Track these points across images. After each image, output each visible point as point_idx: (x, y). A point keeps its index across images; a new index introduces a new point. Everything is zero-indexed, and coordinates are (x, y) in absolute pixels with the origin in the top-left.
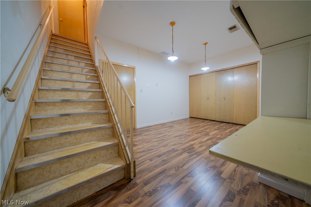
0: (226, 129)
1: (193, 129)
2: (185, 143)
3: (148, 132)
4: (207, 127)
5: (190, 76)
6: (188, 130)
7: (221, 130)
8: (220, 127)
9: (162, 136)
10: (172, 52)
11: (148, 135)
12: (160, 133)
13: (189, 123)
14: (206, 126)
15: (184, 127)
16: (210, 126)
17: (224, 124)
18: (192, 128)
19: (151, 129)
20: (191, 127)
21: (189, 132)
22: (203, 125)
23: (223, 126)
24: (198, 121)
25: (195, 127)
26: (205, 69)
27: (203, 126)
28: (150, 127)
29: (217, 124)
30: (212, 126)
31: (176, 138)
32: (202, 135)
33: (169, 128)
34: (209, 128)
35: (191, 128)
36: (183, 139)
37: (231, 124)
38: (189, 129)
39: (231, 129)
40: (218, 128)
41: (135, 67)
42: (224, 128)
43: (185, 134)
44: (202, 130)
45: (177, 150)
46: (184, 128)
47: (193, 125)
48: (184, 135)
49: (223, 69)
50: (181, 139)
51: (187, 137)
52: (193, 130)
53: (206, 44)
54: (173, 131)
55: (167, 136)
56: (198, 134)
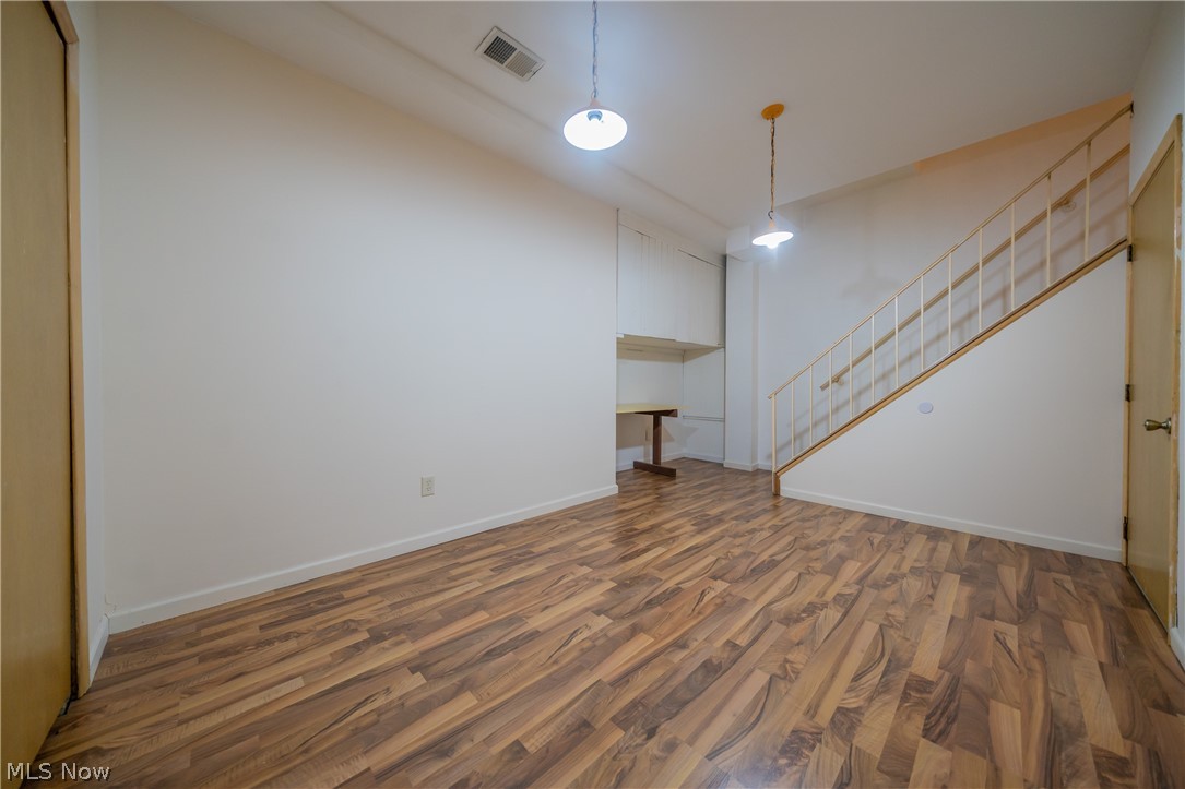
2: (722, 537)
21: (724, 603)
31: (765, 556)
32: (653, 582)
36: (737, 551)
44: (634, 631)
45: (736, 518)
56: (671, 584)
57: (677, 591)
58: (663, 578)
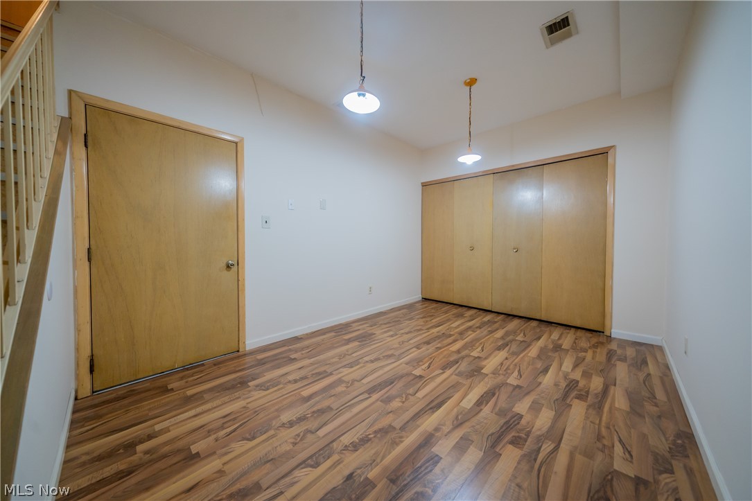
0: (526, 345)
1: (431, 348)
3: (278, 366)
4: (471, 336)
5: (424, 185)
6: (415, 354)
7: (514, 347)
8: (507, 334)
9: (324, 390)
10: (359, 78)
11: (274, 383)
12: (319, 374)
13: (421, 322)
14: (470, 332)
15: (406, 337)
16: (478, 331)
17: (516, 322)
18: (428, 343)
19: (296, 351)
20: (424, 336)
21: (418, 362)
22: (458, 326)
23: (514, 332)
24: (446, 312)
25: (438, 337)
26: (469, 160)
27: (461, 333)
28: (296, 339)
29: (496, 325)
30: (485, 331)
32: (459, 374)
33: (356, 343)
34: (477, 340)
35: (425, 343)
36: (396, 404)
37: (534, 324)
38: (418, 347)
39: (541, 343)
40: (502, 338)
41: (242, 140)
42: (520, 338)
43: (408, 374)
44: (458, 351)
46: (403, 342)
47: (432, 327)
48: (402, 377)
49: (513, 166)
50: (388, 400)
51: (411, 391)
52: (430, 351)
53: (471, 83)
54: (367, 359)
55: (341, 388)
56: (448, 372)
57: (444, 368)
58: (454, 376)
